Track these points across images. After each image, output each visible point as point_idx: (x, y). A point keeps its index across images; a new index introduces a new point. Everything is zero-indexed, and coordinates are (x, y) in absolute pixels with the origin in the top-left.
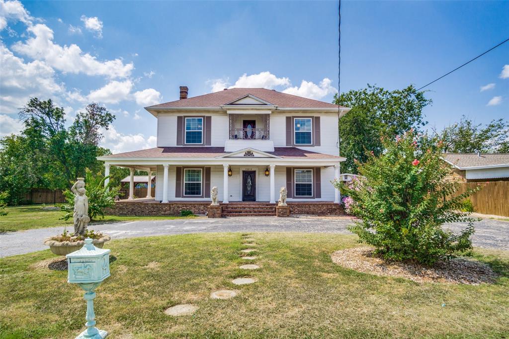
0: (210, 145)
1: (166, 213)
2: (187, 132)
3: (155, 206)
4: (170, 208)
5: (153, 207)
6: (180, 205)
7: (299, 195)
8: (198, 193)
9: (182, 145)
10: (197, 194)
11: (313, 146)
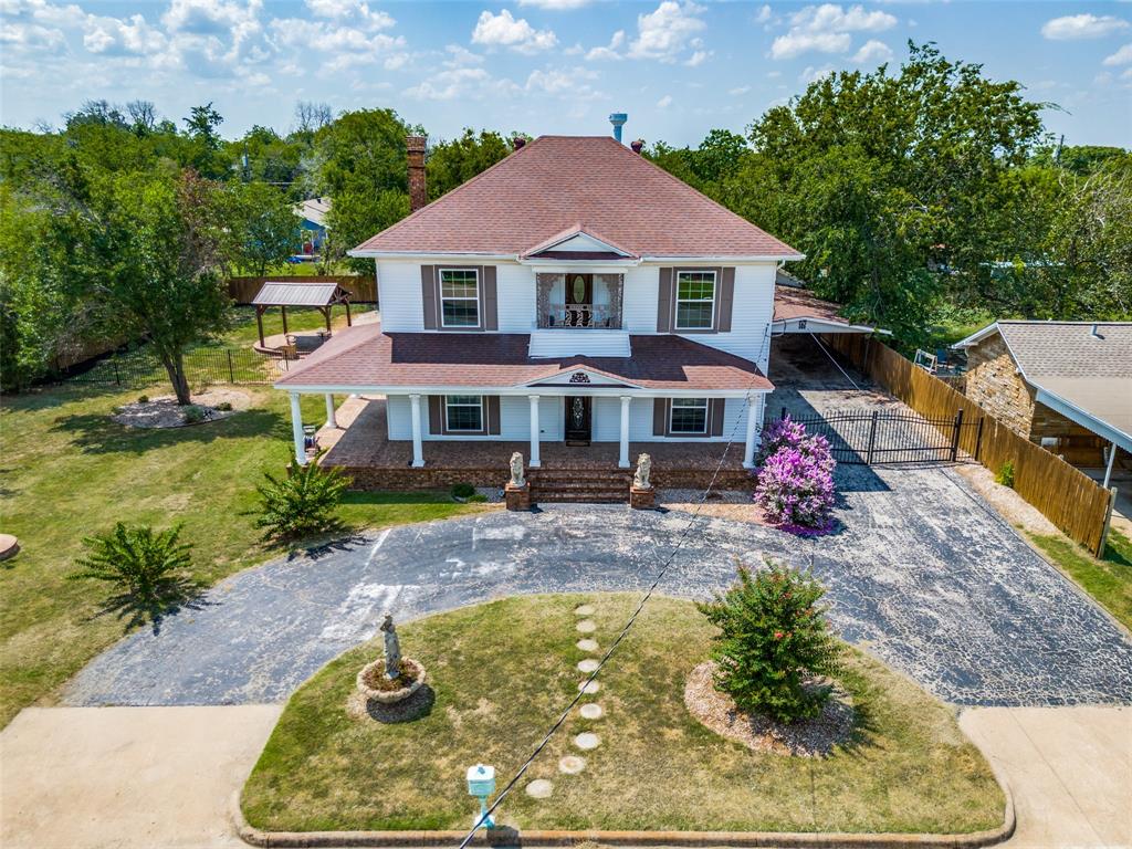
0: (497, 329)
1: (423, 485)
2: (445, 303)
3: (401, 473)
4: (430, 477)
5: (396, 475)
6: (449, 473)
7: (680, 430)
8: (476, 425)
9: (435, 329)
10: (474, 428)
11: (714, 332)
